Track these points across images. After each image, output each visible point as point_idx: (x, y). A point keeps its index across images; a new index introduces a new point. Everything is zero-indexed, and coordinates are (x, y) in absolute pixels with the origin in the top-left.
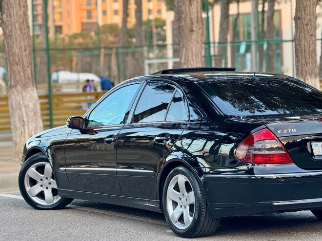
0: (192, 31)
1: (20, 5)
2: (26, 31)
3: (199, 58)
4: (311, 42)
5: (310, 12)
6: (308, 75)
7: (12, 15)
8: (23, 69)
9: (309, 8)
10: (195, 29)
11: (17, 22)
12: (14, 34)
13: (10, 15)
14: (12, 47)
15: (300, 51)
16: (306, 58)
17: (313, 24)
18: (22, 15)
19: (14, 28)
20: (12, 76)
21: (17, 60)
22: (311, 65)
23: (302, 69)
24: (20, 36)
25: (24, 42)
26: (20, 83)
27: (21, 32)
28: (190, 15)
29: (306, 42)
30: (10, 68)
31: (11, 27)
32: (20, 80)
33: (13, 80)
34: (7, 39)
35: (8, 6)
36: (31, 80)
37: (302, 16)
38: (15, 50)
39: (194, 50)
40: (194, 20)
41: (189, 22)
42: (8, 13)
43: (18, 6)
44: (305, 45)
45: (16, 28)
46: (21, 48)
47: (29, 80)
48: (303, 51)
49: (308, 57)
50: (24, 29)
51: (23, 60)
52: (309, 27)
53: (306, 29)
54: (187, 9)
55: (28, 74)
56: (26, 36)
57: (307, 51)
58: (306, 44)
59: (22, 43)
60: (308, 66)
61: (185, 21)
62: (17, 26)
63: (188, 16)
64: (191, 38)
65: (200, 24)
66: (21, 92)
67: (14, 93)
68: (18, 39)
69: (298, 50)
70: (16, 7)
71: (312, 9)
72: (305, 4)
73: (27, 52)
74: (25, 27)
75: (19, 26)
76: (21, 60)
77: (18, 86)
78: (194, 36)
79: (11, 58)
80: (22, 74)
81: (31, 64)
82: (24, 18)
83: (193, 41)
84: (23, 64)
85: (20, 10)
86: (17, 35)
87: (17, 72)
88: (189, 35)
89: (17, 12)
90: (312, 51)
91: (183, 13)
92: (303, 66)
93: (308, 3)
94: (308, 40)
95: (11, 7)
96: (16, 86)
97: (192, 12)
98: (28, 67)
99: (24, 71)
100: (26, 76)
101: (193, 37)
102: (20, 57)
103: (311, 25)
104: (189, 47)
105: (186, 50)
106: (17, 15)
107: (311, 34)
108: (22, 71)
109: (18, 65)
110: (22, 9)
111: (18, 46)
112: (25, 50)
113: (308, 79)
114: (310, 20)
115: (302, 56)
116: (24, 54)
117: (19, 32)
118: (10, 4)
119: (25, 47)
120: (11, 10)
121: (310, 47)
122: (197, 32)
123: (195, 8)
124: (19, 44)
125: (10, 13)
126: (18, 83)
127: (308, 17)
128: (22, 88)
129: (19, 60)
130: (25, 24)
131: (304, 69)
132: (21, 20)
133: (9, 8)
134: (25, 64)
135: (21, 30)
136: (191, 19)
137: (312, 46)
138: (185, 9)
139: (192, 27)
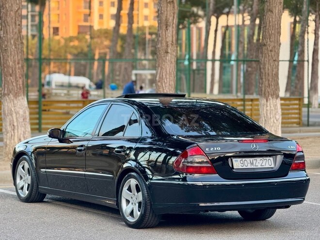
0: (167, 52)
1: (15, 23)
2: (20, 47)
3: (172, 76)
4: (274, 66)
5: (275, 40)
6: (270, 95)
7: (9, 33)
8: (16, 80)
9: (273, 36)
10: (169, 51)
11: (12, 38)
12: (9, 49)
13: (7, 32)
14: (7, 60)
15: (264, 75)
16: (268, 80)
17: (276, 51)
18: (17, 32)
19: (9, 43)
20: (6, 85)
21: (11, 72)
22: (273, 87)
23: (265, 90)
24: (14, 50)
25: (18, 56)
26: (12, 92)
27: (16, 48)
28: (166, 38)
29: (269, 66)
30: (4, 78)
31: (7, 42)
32: (12, 89)
33: (6, 89)
34: (3, 53)
35: (5, 24)
36: (22, 90)
37: (267, 43)
38: (9, 63)
39: (168, 69)
40: (170, 43)
41: (164, 44)
42: (5, 30)
43: (14, 24)
44: (268, 69)
45: (11, 44)
46: (14, 61)
47: (20, 89)
48: (267, 74)
49: (271, 80)
50: (18, 45)
51: (16, 72)
52: (273, 53)
53: (270, 54)
54: (164, 33)
55: (20, 85)
56: (20, 51)
57: (270, 74)
58: (270, 68)
59: (16, 57)
60: (271, 88)
61: (161, 43)
62: (12, 42)
63: (164, 39)
64: (166, 59)
65: (174, 47)
66: (13, 100)
67: (6, 100)
68: (13, 53)
69: (263, 73)
70: (12, 25)
71: (276, 37)
72: (270, 33)
73: (20, 65)
74: (19, 43)
75: (14, 42)
76: (14, 72)
77: (11, 94)
78: (169, 57)
79: (6, 69)
80: (14, 84)
81: (23, 76)
82: (19, 35)
83: (167, 61)
84: (16, 76)
85: (16, 28)
86: (12, 50)
87: (10, 82)
88: (164, 56)
89: (13, 30)
90: (275, 74)
91: (160, 36)
92: (266, 87)
93: (273, 32)
94: (272, 65)
95: (8, 25)
96: (9, 95)
97: (168, 36)
98: (20, 78)
99: (17, 81)
100: (18, 86)
101: (167, 58)
102: (13, 69)
103: (275, 51)
104: (164, 67)
105: (161, 69)
106: (12, 33)
107: (274, 59)
108: (15, 81)
109: (11, 76)
110: (18, 27)
111: (12, 60)
112: (18, 63)
113: (270, 99)
114: (274, 47)
115: (266, 79)
116: (17, 67)
117: (13, 47)
118: (7, 22)
119: (19, 60)
120: (8, 27)
121: (273, 71)
122: (171, 54)
123: (171, 33)
124: (13, 57)
125: (7, 30)
126: (10, 92)
127: (272, 44)
128: (14, 96)
129: (12, 72)
130: (19, 40)
131: (267, 90)
132: (16, 36)
133: (6, 26)
134: (18, 75)
135: (15, 46)
136: (167, 42)
137: (275, 70)
138: (162, 33)
139: (167, 49)
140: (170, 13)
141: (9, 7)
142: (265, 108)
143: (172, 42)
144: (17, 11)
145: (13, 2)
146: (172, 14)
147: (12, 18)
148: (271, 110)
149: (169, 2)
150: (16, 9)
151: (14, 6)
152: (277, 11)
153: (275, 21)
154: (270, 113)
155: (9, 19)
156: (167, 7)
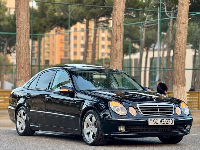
0: (117, 56)
1: (25, 37)
2: (28, 51)
4: (182, 66)
5: (182, 50)
6: (180, 84)
7: (21, 43)
8: (25, 71)
9: (182, 48)
10: (118, 55)
11: (24, 46)
12: (21, 52)
13: (20, 42)
14: (20, 59)
15: (176, 71)
16: (179, 75)
17: (184, 57)
18: (27, 43)
20: (19, 74)
21: (22, 66)
22: (182, 79)
23: (177, 81)
24: (25, 53)
25: (27, 57)
27: (26, 52)
28: (116, 47)
29: (179, 66)
30: (18, 70)
32: (23, 76)
33: (19, 77)
34: (18, 55)
35: (19, 37)
36: (29, 77)
37: (178, 52)
38: (22, 61)
39: (117, 66)
40: (118, 50)
41: (115, 51)
42: (19, 41)
43: (25, 38)
44: (179, 68)
45: (23, 49)
46: (25, 60)
47: (28, 77)
48: (178, 71)
49: (180, 74)
50: (27, 50)
51: (25, 66)
52: (181, 58)
53: (180, 59)
54: (115, 44)
55: (28, 74)
56: (28, 54)
57: (180, 71)
58: (179, 67)
59: (26, 57)
60: (180, 79)
61: (113, 50)
62: (23, 48)
63: (115, 48)
64: (116, 60)
65: (121, 53)
66: (23, 83)
67: (20, 83)
68: (24, 55)
69: (175, 71)
70: (24, 38)
72: (180, 46)
73: (28, 62)
74: (28, 49)
75: (24, 48)
76: (24, 66)
77: (22, 80)
78: (118, 59)
79: (19, 65)
80: (24, 74)
81: (29, 69)
82: (28, 44)
83: (117, 61)
84: (25, 68)
85: (26, 40)
86: (23, 53)
87: (22, 72)
88: (115, 58)
89: (24, 41)
90: (183, 71)
91: (112, 46)
92: (177, 79)
93: (181, 46)
94: (181, 65)
95: (21, 38)
96: (21, 80)
97: (117, 46)
98: (28, 70)
99: (26, 72)
100: (27, 75)
101: (117, 59)
102: (24, 64)
103: (183, 57)
104: (115, 65)
105: (113, 66)
106: (24, 43)
107: (182, 62)
108: (25, 72)
109: (23, 69)
110: (27, 39)
111: (23, 59)
112: (27, 61)
113: (180, 87)
114: (182, 54)
115: (177, 74)
116: (26, 63)
119: (27, 59)
120: (21, 39)
121: (181, 69)
122: (119, 57)
123: (119, 44)
124: (24, 57)
125: (20, 41)
126: (22, 78)
127: (181, 53)
128: (24, 81)
129: (23, 66)
130: (28, 47)
131: (178, 81)
132: (26, 45)
133: (20, 39)
134: (26, 68)
135: (25, 50)
136: (117, 50)
137: (183, 68)
138: (114, 44)
139: (117, 54)
140: (119, 32)
141: (22, 27)
142: (177, 92)
143: (120, 50)
144: (27, 30)
145: (24, 24)
146: (120, 33)
147: (23, 34)
148: (181, 93)
149: (118, 25)
150: (26, 28)
151: (25, 26)
152: (184, 33)
153: (183, 39)
154: (180, 95)
155: (22, 35)
156: (117, 29)
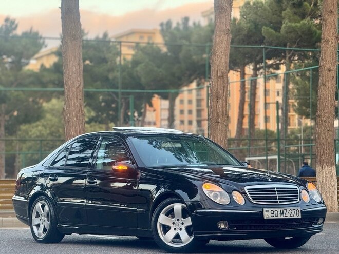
0: (217, 122)
1: (77, 98)
2: (81, 118)
3: (222, 144)
4: (329, 135)
5: (329, 112)
6: (325, 163)
7: (71, 106)
9: (327, 108)
10: (220, 121)
11: (74, 111)
12: (71, 120)
13: (69, 106)
14: (70, 130)
15: (319, 143)
16: (323, 149)
18: (79, 106)
19: (71, 115)
23: (320, 158)
24: (76, 121)
25: (79, 126)
27: (77, 119)
29: (324, 135)
31: (70, 115)
34: (66, 124)
35: (68, 98)
37: (321, 114)
39: (219, 137)
40: (220, 114)
41: (215, 115)
43: (76, 99)
45: (73, 116)
48: (322, 143)
50: (79, 116)
52: (327, 124)
53: (324, 125)
54: (215, 104)
56: (81, 122)
57: (325, 143)
58: (324, 137)
60: (326, 156)
62: (74, 114)
63: (215, 110)
65: (225, 117)
68: (75, 124)
70: (74, 100)
71: (330, 109)
72: (324, 105)
74: (80, 115)
75: (76, 114)
78: (220, 126)
83: (219, 130)
85: (77, 102)
86: (74, 121)
88: (215, 126)
89: (74, 104)
91: (211, 108)
92: (321, 155)
93: (326, 104)
94: (326, 134)
97: (219, 107)
101: (218, 127)
103: (329, 122)
105: (213, 138)
106: (74, 106)
107: (328, 129)
110: (79, 101)
113: (325, 167)
114: (328, 118)
115: (321, 148)
117: (75, 119)
118: (70, 97)
119: (80, 130)
120: (70, 101)
121: (327, 140)
122: (222, 124)
123: (221, 105)
124: (75, 127)
125: (69, 104)
127: (326, 115)
130: (80, 112)
131: (322, 158)
132: (77, 110)
133: (68, 100)
135: (77, 117)
136: (218, 113)
137: (329, 139)
138: (213, 104)
139: (218, 119)
140: (220, 87)
141: (71, 84)
142: (321, 175)
143: (223, 112)
144: (78, 87)
145: (74, 80)
146: (222, 87)
147: (74, 94)
148: (326, 177)
149: (219, 77)
150: (78, 85)
151: (75, 82)
152: (330, 85)
153: (328, 94)
154: (326, 180)
155: (71, 95)
156: (217, 82)
